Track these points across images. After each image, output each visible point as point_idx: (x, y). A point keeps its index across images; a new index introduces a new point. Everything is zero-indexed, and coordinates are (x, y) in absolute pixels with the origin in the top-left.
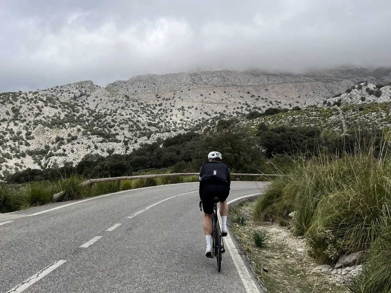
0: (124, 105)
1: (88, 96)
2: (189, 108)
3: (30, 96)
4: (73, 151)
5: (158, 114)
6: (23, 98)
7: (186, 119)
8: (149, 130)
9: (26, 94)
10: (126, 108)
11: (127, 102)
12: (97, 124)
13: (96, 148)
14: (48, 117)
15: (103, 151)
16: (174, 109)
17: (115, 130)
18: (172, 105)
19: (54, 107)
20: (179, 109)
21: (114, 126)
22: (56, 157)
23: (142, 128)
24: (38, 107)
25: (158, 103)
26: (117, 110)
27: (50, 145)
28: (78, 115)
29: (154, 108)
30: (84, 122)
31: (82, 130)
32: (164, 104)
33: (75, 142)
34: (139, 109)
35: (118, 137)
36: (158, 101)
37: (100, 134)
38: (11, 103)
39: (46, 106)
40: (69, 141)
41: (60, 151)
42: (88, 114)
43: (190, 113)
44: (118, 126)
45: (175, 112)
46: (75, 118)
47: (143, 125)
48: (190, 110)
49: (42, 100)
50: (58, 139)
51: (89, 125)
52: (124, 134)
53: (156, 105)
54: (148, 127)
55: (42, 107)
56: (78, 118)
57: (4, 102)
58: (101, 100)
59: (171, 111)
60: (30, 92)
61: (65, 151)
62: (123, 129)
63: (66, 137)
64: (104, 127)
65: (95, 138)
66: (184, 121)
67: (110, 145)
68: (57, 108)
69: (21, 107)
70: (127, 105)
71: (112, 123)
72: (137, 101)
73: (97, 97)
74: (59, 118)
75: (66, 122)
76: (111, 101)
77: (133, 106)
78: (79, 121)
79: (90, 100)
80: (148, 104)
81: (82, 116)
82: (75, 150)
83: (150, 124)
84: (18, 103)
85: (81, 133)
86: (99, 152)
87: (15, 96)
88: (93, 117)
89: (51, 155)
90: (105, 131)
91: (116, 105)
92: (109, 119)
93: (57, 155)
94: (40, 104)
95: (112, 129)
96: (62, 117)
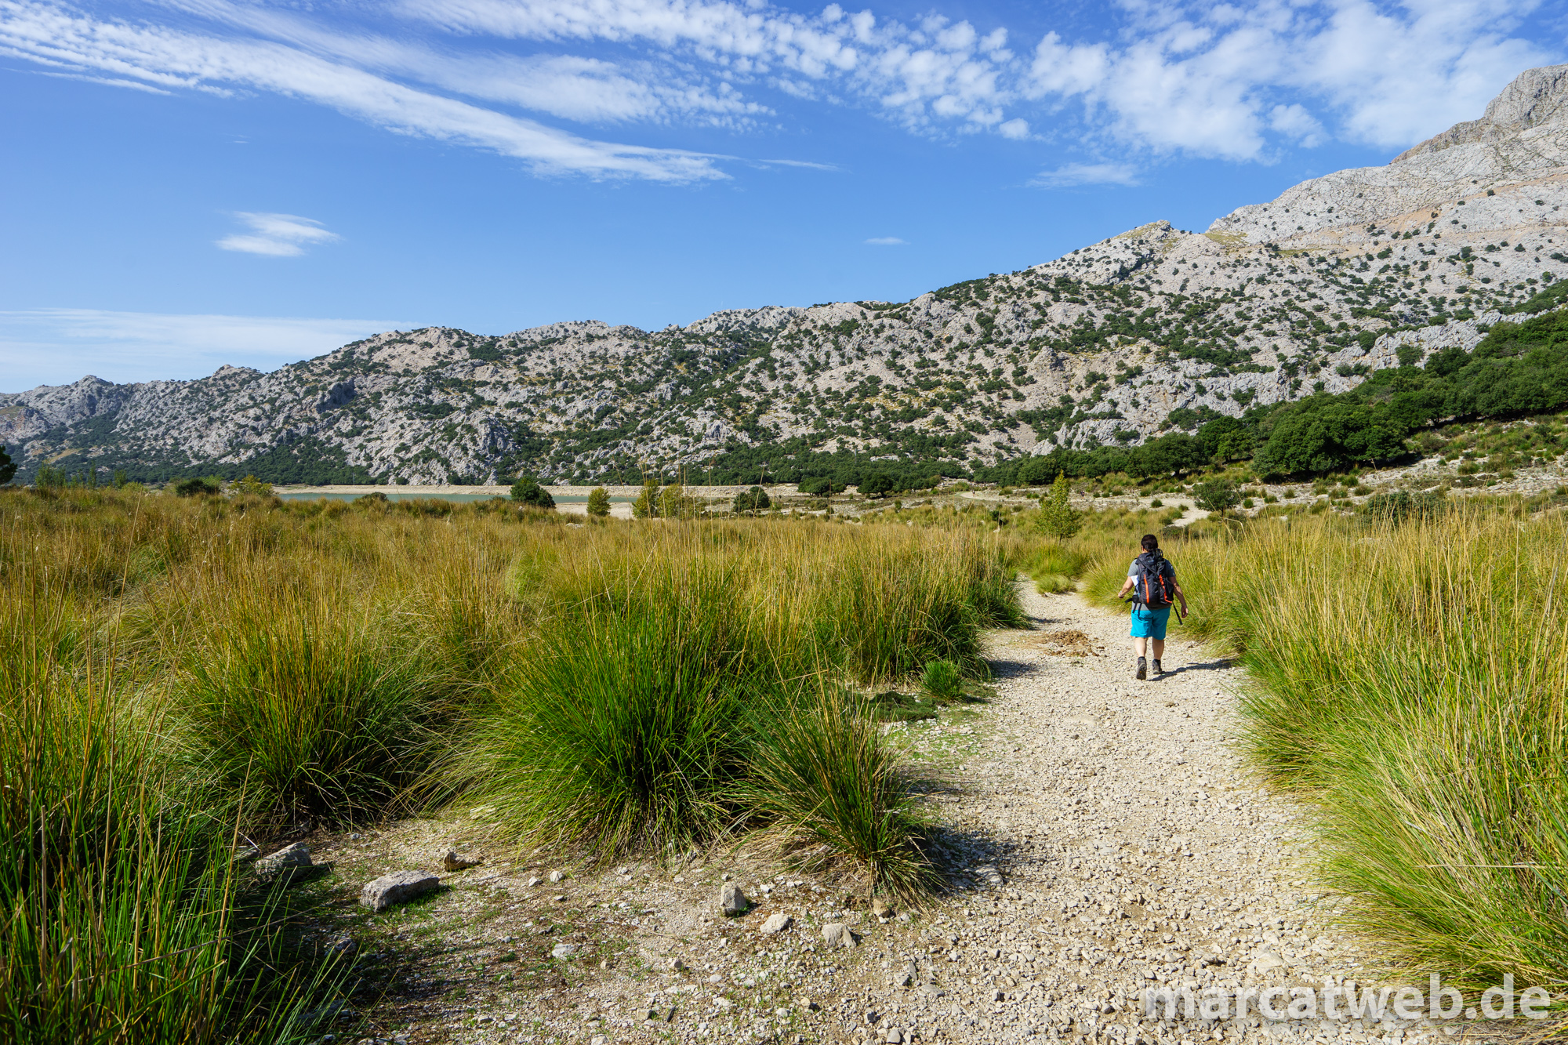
0: (1262, 270)
1: (1161, 261)
2: (1491, 249)
3: (1017, 282)
4: (1136, 404)
5: (1376, 281)
6: (1002, 289)
7: (1478, 286)
8: (1357, 328)
9: (1007, 280)
10: (1274, 278)
11: (1274, 262)
12: (1195, 328)
13: (1201, 390)
14: (1063, 327)
15: (1221, 397)
16: (1433, 259)
17: (1249, 339)
18: (1427, 248)
19: (1074, 301)
20: (1452, 260)
21: (1242, 330)
22: (1092, 423)
23: (1335, 324)
24: (1037, 306)
25: (1375, 251)
26: (1243, 287)
27: (1073, 394)
28: (1138, 312)
29: (1365, 267)
30: (1157, 328)
31: (1155, 348)
32: (1398, 251)
33: (1137, 381)
34: (1314, 277)
35: (1258, 359)
36: (1376, 243)
37: (1203, 356)
38: (975, 304)
39: (1057, 299)
40: (1121, 381)
41: (1103, 407)
42: (1165, 307)
43: (1497, 264)
44: (1258, 327)
45: (1437, 268)
46: (1133, 320)
47: (1337, 317)
48: (1493, 257)
49: (1045, 288)
50: (1093, 378)
51: (1172, 335)
52: (1276, 348)
53: (1370, 258)
54: (1351, 321)
55: (1048, 305)
56: (1141, 319)
57: (959, 304)
58: (1195, 266)
59: (1424, 266)
60: (1015, 274)
61: (1115, 404)
62: (1271, 334)
63: (1112, 371)
64: (1217, 334)
65: (1190, 367)
66: (1474, 292)
67: (1241, 381)
68: (1084, 303)
69: (997, 311)
70: (1273, 269)
71: (1238, 323)
72: (1306, 255)
73: (1184, 261)
74: (1091, 325)
75: (1110, 334)
76: (1223, 267)
77: (1294, 270)
78: (1142, 329)
79: (1164, 272)
80: (1342, 257)
81: (1152, 313)
82: (1141, 400)
83: (1358, 314)
84: (990, 304)
85: (1150, 358)
86: (1209, 401)
87: (981, 288)
88: (1182, 311)
89: (1081, 417)
90: (1219, 347)
91: (1242, 273)
92: (1228, 312)
93: (1095, 417)
94: (1041, 297)
95: (1238, 339)
96: (1099, 321)
